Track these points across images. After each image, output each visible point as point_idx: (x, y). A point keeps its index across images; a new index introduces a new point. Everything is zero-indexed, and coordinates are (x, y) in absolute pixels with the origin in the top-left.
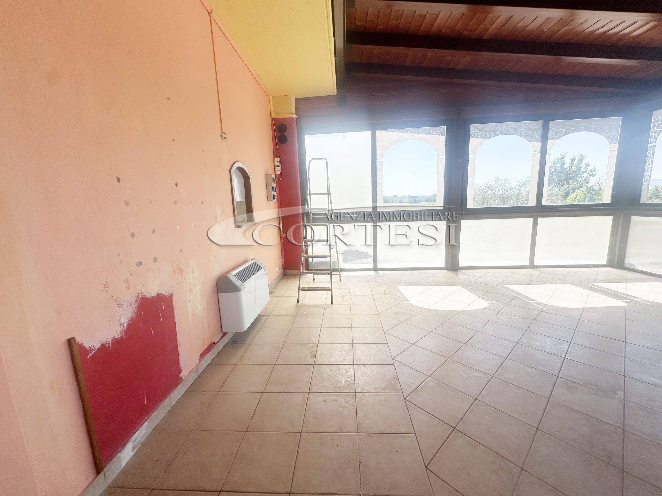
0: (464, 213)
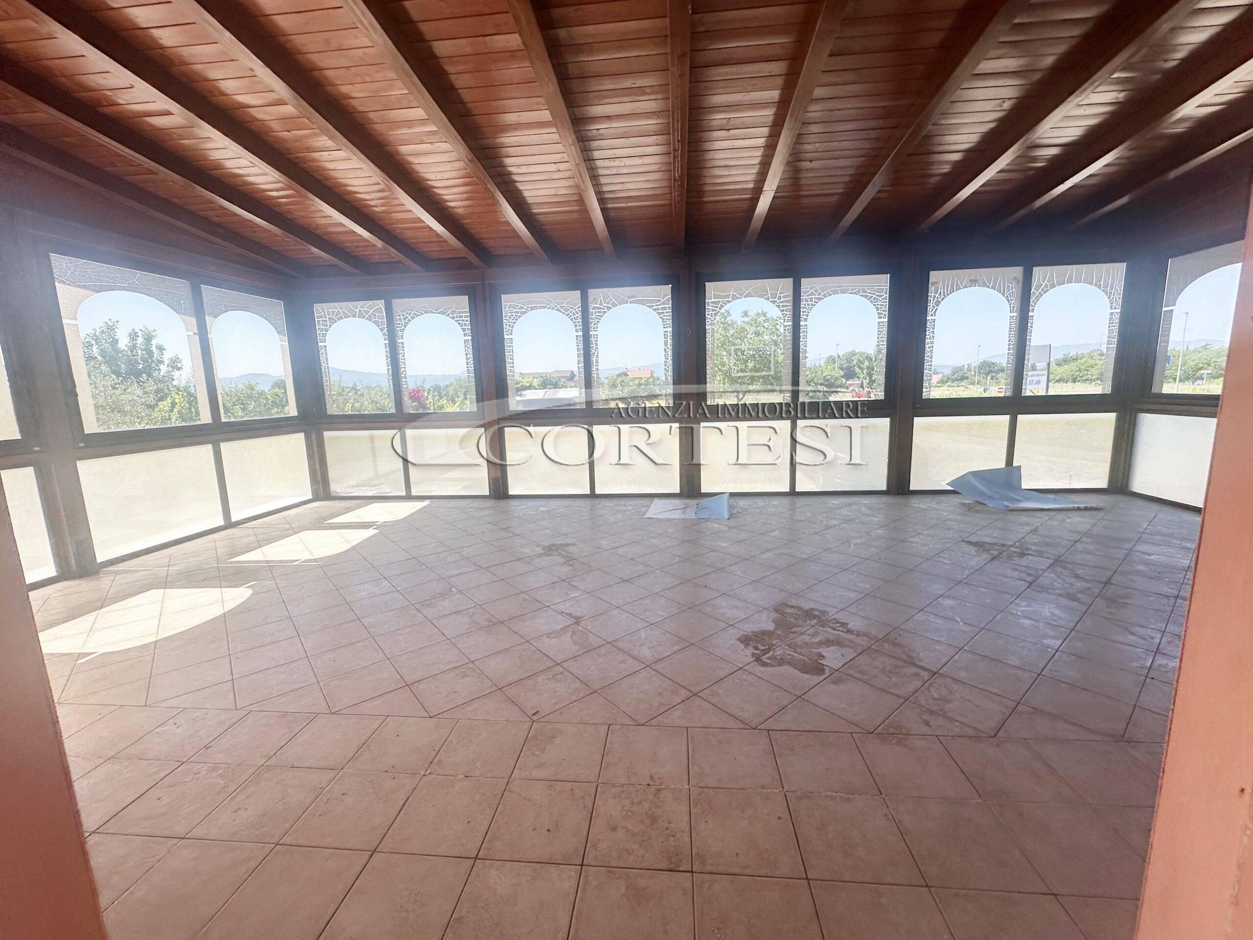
0: (82, 445)
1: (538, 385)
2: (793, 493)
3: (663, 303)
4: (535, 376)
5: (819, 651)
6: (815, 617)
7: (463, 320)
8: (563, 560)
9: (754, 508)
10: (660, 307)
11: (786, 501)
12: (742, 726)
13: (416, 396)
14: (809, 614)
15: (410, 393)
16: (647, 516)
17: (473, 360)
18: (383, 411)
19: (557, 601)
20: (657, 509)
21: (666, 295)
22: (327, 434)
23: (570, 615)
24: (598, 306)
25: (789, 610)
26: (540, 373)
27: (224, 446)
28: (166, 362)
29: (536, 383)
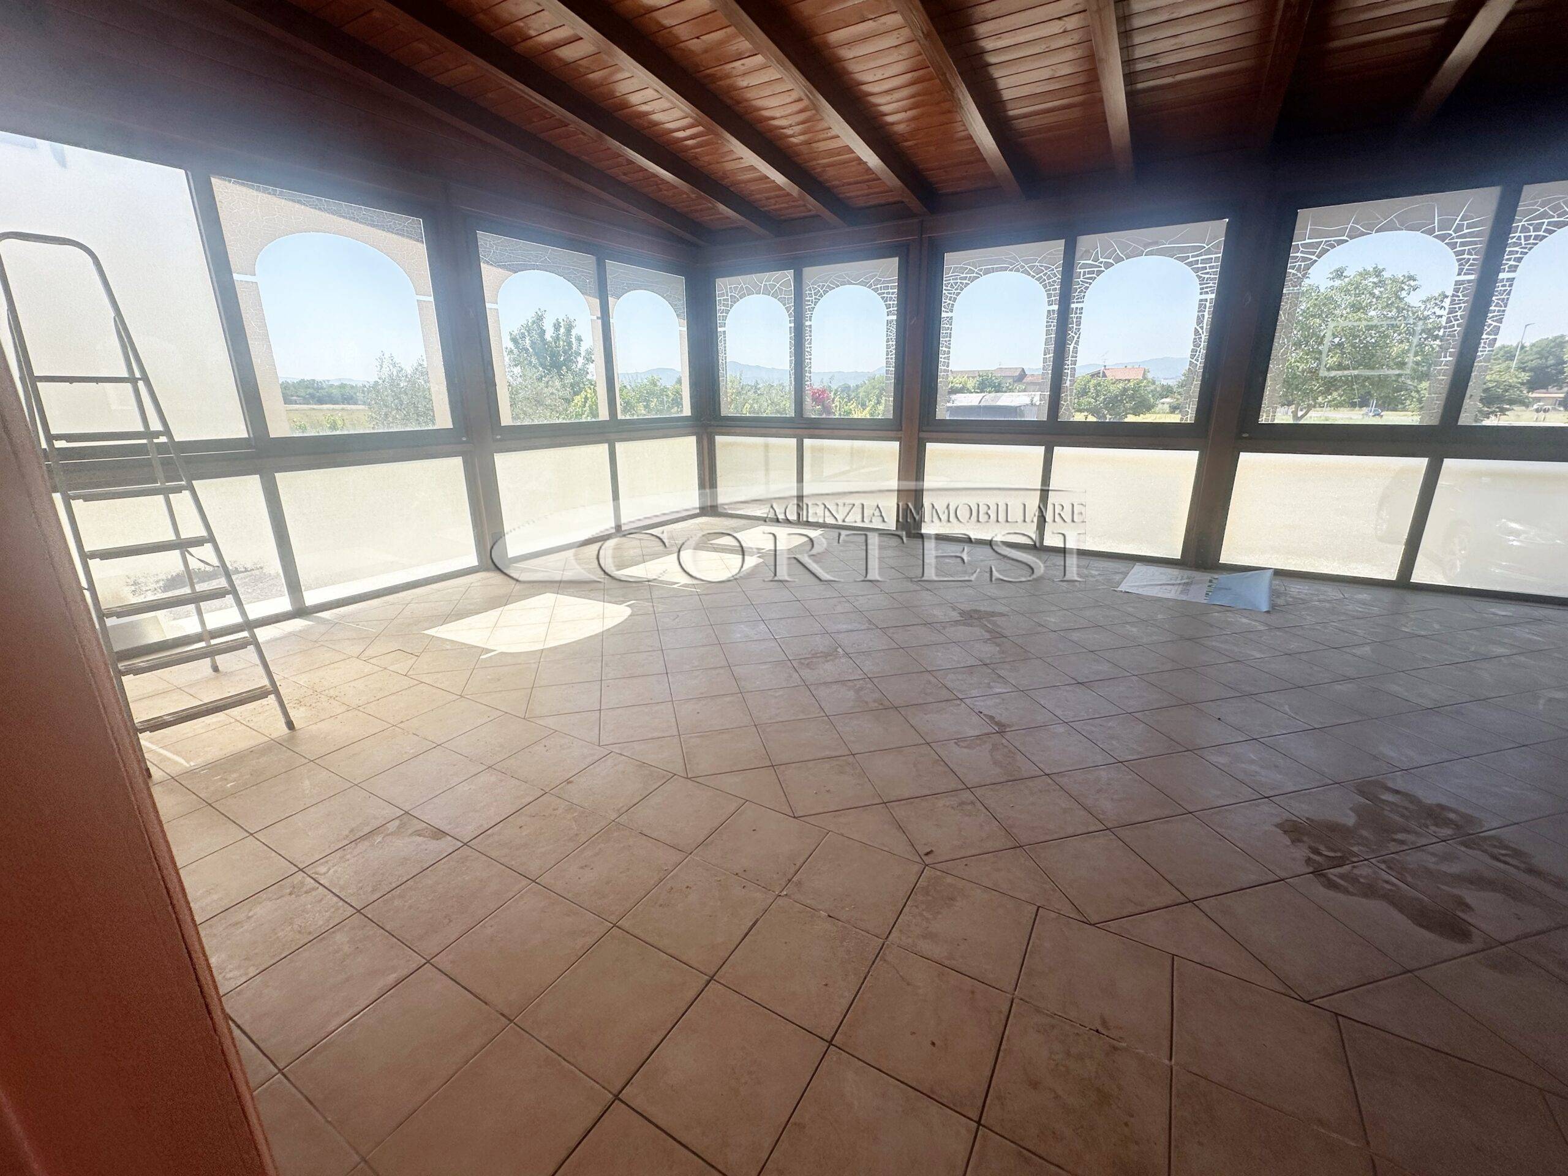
0: (499, 437)
1: (974, 388)
2: (1403, 583)
3: (1208, 252)
4: (971, 375)
5: (1456, 891)
6: (1448, 822)
7: (888, 293)
8: (987, 636)
9: (1319, 601)
10: (1200, 258)
11: (1387, 596)
12: (1280, 988)
13: (820, 397)
14: (1435, 815)
15: (814, 393)
16: (1123, 587)
17: (896, 349)
18: (781, 414)
19: (974, 693)
20: (1138, 580)
21: (1216, 238)
22: (719, 439)
23: (992, 718)
24: (1090, 262)
25: (1387, 797)
26: (979, 372)
27: (619, 447)
28: (583, 354)
29: (970, 384)
